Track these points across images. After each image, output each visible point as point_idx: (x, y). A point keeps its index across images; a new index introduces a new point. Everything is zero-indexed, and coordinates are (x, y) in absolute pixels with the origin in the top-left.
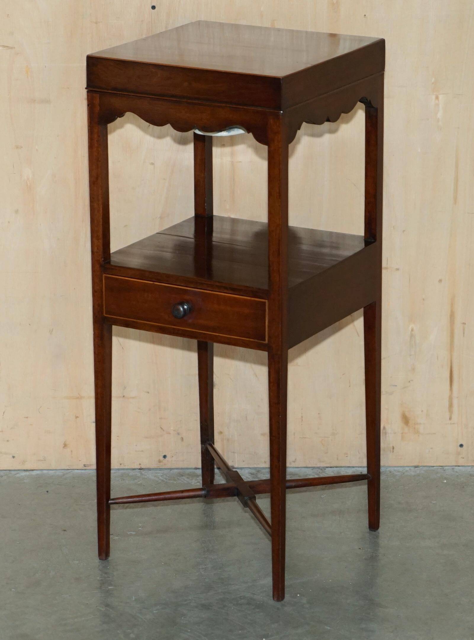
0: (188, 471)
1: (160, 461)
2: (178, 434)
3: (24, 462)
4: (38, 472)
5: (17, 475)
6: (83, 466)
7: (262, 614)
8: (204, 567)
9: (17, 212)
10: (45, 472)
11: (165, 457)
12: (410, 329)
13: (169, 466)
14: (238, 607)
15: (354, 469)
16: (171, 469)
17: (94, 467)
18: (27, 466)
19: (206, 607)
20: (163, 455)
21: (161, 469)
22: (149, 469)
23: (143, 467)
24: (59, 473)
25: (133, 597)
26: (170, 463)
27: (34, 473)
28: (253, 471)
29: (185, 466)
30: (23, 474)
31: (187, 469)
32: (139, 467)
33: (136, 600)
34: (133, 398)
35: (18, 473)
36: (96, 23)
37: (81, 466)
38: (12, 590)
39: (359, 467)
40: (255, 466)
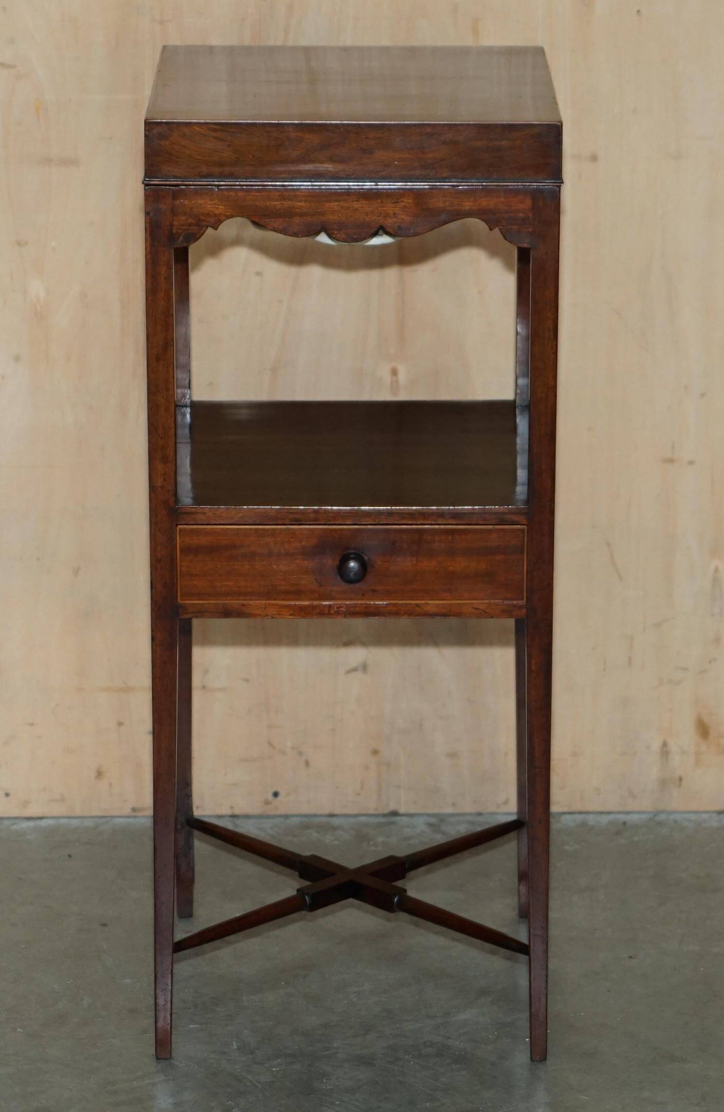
0: (317, 820)
1: (267, 803)
2: (300, 754)
3: (25, 804)
4: (51, 822)
5: (15, 827)
6: (130, 811)
7: (464, 1073)
8: (356, 989)
9: (17, 359)
10: (62, 821)
11: (276, 794)
12: (712, 567)
13: (282, 811)
14: (422, 1061)
15: (611, 817)
16: (286, 817)
17: (150, 812)
18: (31, 811)
19: (365, 1061)
20: (273, 790)
21: (268, 817)
22: (248, 817)
23: (237, 812)
24: (88, 823)
25: (234, 1043)
26: (285, 805)
27: (43, 823)
28: (433, 820)
29: (312, 811)
30: (25, 825)
31: (315, 816)
32: (229, 812)
33: (239, 1048)
34: (221, 690)
35: (13, 824)
36: (162, 22)
37: (127, 811)
38: (18, 1031)
39: (619, 813)
40: (436, 811)
